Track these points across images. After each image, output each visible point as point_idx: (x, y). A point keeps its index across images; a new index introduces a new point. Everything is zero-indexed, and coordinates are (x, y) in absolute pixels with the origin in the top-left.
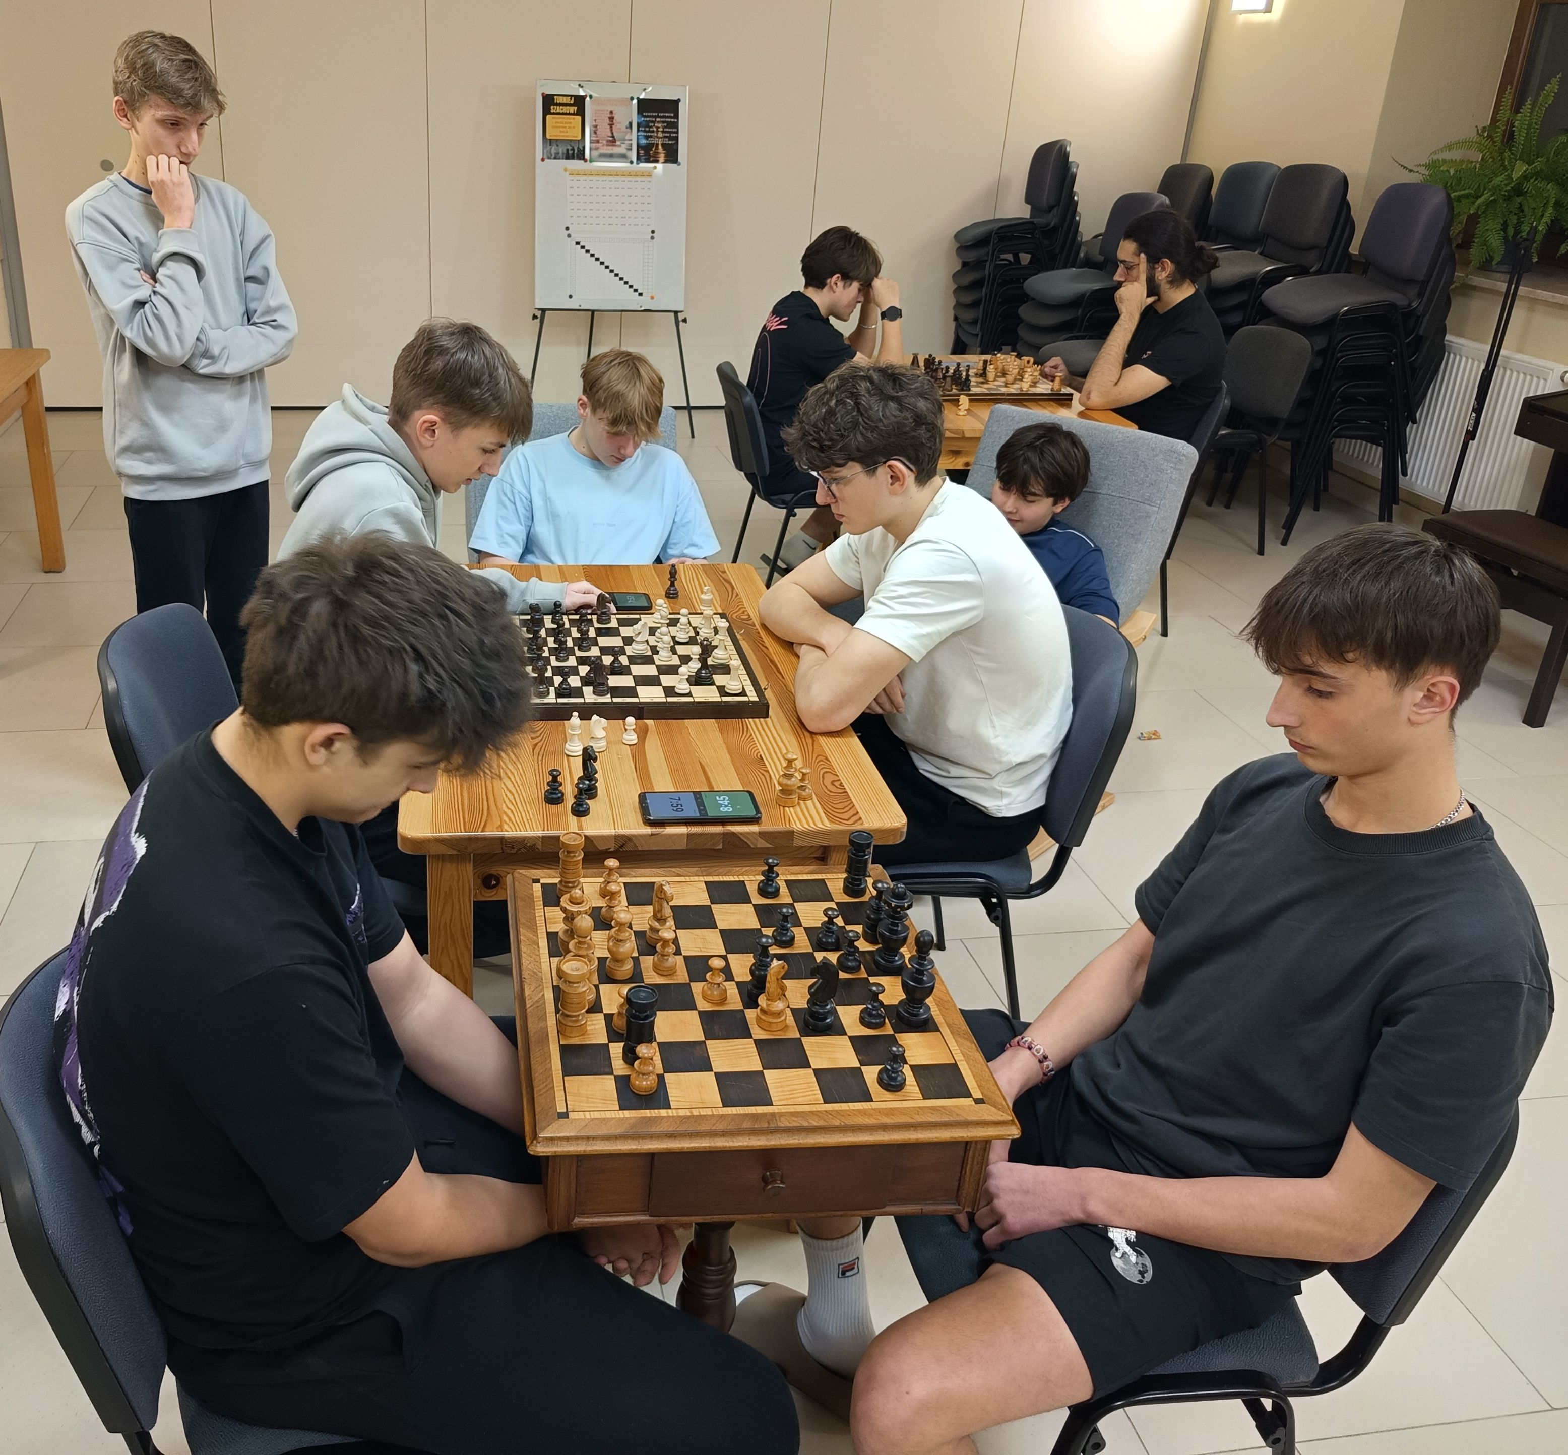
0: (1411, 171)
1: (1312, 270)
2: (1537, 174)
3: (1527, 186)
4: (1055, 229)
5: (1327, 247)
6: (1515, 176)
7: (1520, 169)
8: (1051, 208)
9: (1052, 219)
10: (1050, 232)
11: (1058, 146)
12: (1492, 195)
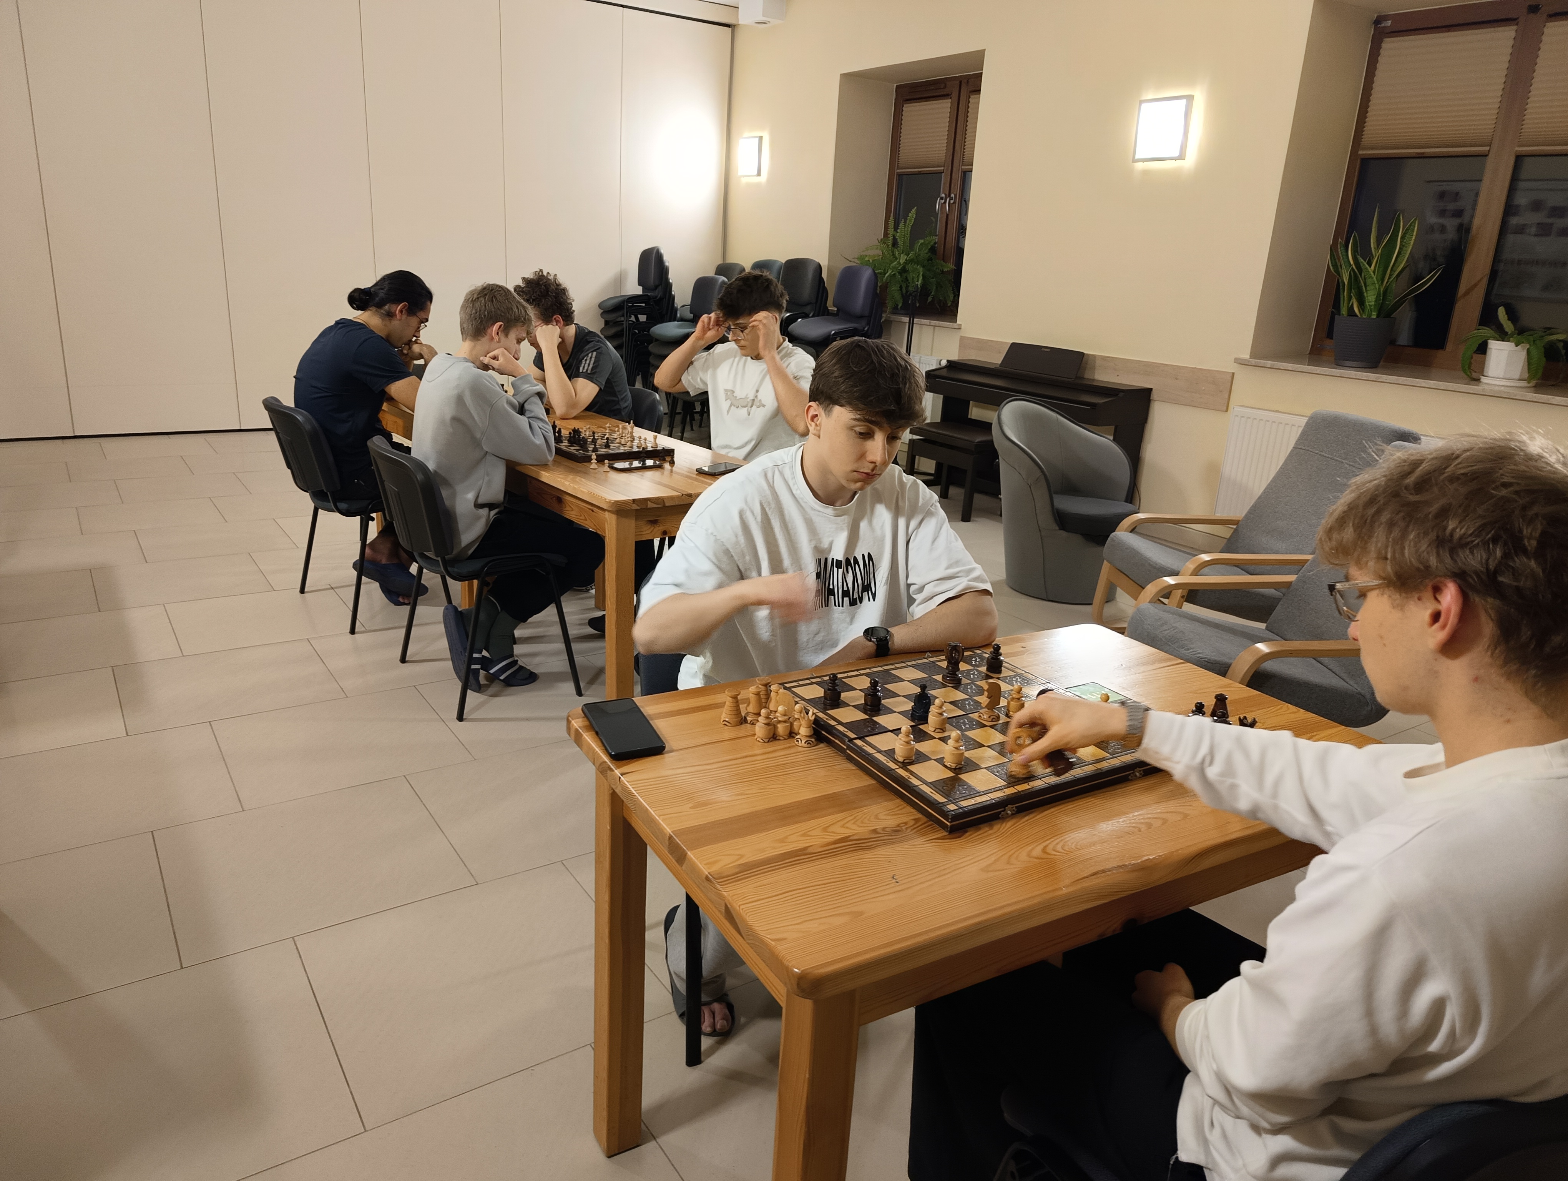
0: (850, 261)
1: (811, 315)
2: (911, 261)
3: (909, 267)
4: (661, 299)
5: (816, 302)
6: (902, 261)
7: (903, 259)
8: (656, 287)
9: (658, 293)
10: (658, 301)
11: (655, 251)
12: (892, 272)
